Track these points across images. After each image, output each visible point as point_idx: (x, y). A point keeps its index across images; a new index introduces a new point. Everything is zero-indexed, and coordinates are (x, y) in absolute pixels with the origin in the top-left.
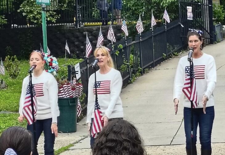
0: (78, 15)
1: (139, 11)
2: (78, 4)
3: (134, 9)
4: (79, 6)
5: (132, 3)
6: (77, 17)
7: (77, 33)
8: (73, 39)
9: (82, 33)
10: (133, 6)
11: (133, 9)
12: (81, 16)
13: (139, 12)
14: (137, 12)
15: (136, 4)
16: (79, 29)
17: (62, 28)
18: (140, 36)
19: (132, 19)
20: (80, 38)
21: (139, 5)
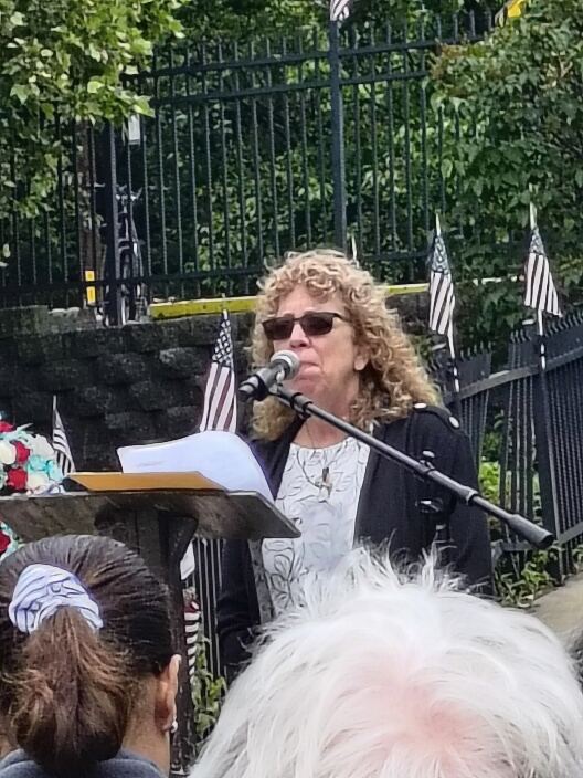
0: (123, 244)
1: (514, 203)
2: (122, 180)
3: (479, 193)
4: (127, 192)
5: (467, 156)
6: (118, 258)
7: (118, 357)
8: (91, 392)
9: (150, 355)
10: (473, 171)
11: (471, 190)
12: (143, 249)
13: (512, 211)
14: (501, 211)
15: (494, 159)
16: (128, 328)
17: (25, 331)
18: (542, 340)
19: (472, 252)
20: (140, 389)
21: (509, 168)
